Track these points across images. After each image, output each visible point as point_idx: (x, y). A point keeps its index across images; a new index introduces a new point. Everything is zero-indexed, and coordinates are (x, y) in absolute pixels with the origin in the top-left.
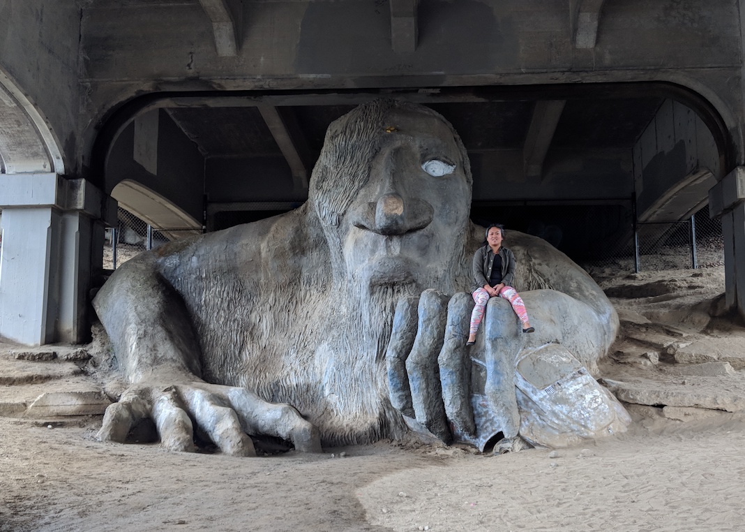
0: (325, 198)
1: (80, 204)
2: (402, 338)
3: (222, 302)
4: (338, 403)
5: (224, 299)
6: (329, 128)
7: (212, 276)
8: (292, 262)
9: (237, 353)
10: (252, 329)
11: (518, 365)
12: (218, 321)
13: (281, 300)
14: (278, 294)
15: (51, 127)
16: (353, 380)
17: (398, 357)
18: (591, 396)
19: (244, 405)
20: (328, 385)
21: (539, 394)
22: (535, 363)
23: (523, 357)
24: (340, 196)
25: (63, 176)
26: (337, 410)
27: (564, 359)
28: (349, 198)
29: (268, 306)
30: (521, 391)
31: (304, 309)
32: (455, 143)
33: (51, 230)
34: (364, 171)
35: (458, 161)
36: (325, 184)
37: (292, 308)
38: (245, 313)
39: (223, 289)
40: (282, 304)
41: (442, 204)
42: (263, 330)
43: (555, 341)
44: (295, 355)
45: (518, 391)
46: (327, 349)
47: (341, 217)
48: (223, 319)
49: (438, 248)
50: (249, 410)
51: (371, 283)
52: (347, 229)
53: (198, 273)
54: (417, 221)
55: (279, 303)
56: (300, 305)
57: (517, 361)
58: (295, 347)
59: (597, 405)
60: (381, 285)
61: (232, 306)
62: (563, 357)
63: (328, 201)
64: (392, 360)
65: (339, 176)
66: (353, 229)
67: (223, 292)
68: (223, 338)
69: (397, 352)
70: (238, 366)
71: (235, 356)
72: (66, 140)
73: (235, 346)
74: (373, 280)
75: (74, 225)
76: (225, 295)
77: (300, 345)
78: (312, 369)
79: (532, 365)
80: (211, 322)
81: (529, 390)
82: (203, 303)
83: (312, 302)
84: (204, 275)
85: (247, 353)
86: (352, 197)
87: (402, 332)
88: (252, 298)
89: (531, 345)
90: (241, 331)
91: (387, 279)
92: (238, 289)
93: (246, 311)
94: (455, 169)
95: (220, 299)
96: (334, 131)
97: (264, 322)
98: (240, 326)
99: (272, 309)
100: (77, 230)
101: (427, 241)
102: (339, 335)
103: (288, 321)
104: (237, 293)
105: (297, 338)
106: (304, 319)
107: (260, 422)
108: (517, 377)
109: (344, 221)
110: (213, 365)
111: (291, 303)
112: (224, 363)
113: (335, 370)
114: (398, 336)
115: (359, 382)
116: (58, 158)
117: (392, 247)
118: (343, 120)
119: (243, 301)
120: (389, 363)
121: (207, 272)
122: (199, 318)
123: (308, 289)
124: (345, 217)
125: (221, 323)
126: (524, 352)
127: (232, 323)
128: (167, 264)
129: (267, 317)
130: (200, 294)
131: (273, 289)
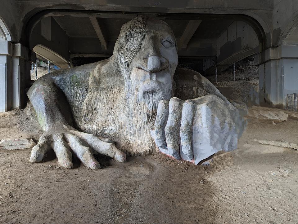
0: (123, 55)
1: (19, 54)
2: (162, 117)
3: (80, 95)
4: (130, 139)
6: (122, 27)
7: (75, 84)
8: (107, 79)
9: (87, 115)
10: (92, 105)
12: (78, 102)
14: (102, 92)
15: (3, 20)
16: (136, 130)
17: (160, 126)
19: (93, 143)
24: (129, 55)
25: (10, 41)
26: (129, 142)
28: (133, 56)
29: (98, 96)
33: (7, 64)
34: (139, 45)
36: (122, 50)
37: (107, 98)
40: (103, 95)
42: (96, 106)
44: (110, 117)
46: (124, 116)
47: (129, 64)
50: (95, 144)
52: (132, 68)
60: (148, 92)
61: (84, 96)
63: (124, 56)
64: (158, 127)
66: (135, 69)
67: (80, 90)
69: (160, 124)
72: (11, 27)
73: (86, 112)
74: (145, 90)
75: (17, 63)
77: (112, 113)
78: (118, 123)
83: (115, 95)
85: (91, 115)
86: (134, 55)
91: (150, 90)
92: (86, 90)
96: (125, 28)
97: (97, 103)
98: (87, 104)
100: (19, 64)
102: (129, 111)
103: (106, 102)
105: (110, 110)
106: (113, 102)
107: (100, 150)
109: (131, 65)
111: (107, 95)
113: (128, 126)
115: (139, 131)
116: (8, 34)
117: (152, 77)
118: (129, 23)
120: (156, 128)
122: (71, 100)
123: (113, 90)
124: (131, 63)
128: (57, 79)
129: (98, 101)
131: (100, 90)
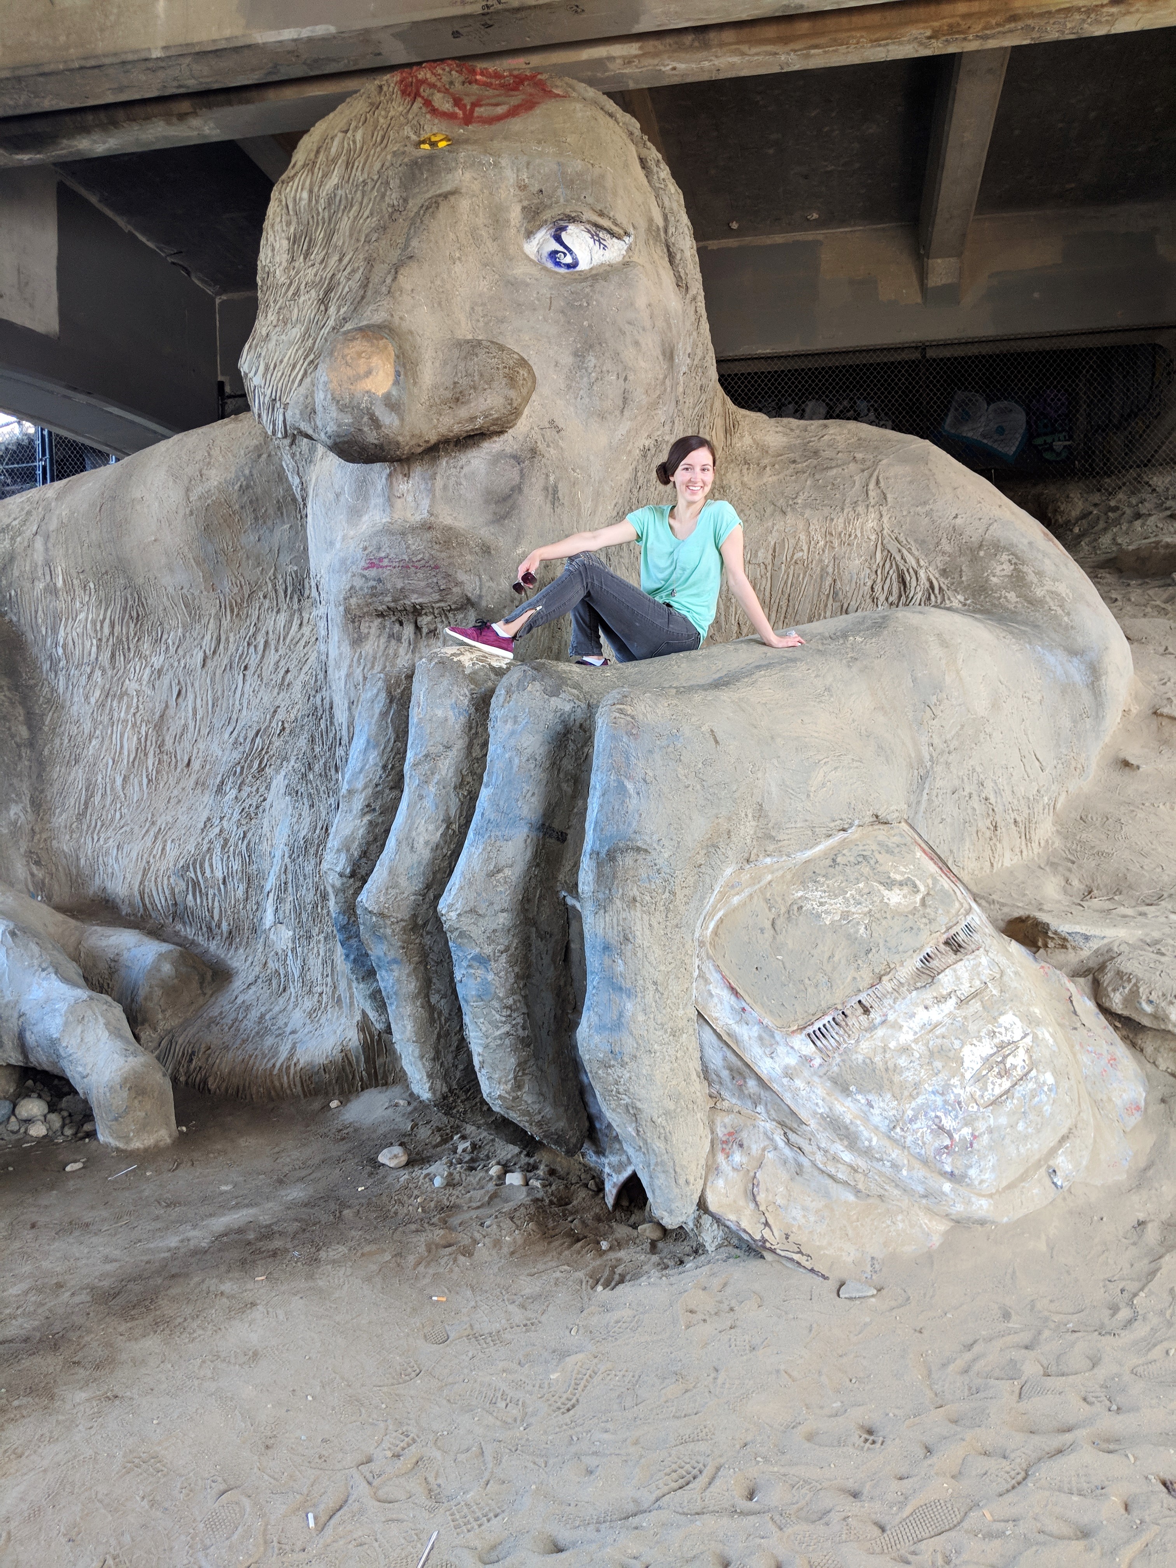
0: (255, 361)
2: (369, 808)
5: (104, 640)
7: (76, 582)
8: (253, 538)
9: (119, 781)
11: (716, 933)
12: (87, 697)
13: (231, 640)
14: (225, 623)
17: (353, 875)
18: (986, 1048)
20: (271, 895)
21: (781, 1050)
22: (778, 923)
23: (736, 900)
24: (292, 350)
26: (287, 975)
27: (895, 898)
29: (200, 656)
30: (719, 1036)
31: (282, 663)
32: (640, 173)
35: (642, 224)
37: (253, 660)
38: (146, 677)
39: (101, 617)
40: (232, 647)
41: (576, 354)
42: (186, 719)
43: (869, 819)
44: (234, 792)
45: (708, 1036)
48: (97, 693)
49: (553, 494)
51: (347, 610)
52: (313, 447)
53: (48, 577)
54: (463, 412)
55: (226, 649)
56: (273, 651)
57: (711, 914)
58: (238, 770)
59: (1006, 1084)
60: (381, 615)
61: (120, 659)
62: (890, 884)
63: (262, 367)
65: (290, 293)
67: (102, 622)
68: (94, 742)
69: (350, 858)
70: (118, 814)
71: (112, 789)
73: (114, 764)
74: (353, 601)
76: (106, 630)
77: (250, 767)
78: (257, 840)
79: (769, 933)
80: (76, 699)
81: (747, 1034)
82: (60, 651)
83: (302, 642)
84: (61, 582)
87: (370, 791)
88: (165, 636)
89: (771, 848)
90: (134, 725)
91: (388, 599)
92: (134, 614)
93: (148, 671)
94: (630, 249)
95: (94, 641)
97: (191, 696)
98: (132, 711)
99: (209, 662)
101: (513, 475)
103: (242, 694)
104: (132, 626)
105: (249, 740)
106: (276, 690)
108: (707, 982)
110: (61, 814)
111: (252, 649)
112: (86, 808)
113: (287, 860)
114: (358, 803)
117: (409, 498)
119: (146, 647)
121: (66, 573)
122: (53, 690)
123: (296, 607)
125: (93, 700)
126: (745, 877)
127: (115, 704)
129: (197, 685)
130: (55, 631)
131: (213, 612)
